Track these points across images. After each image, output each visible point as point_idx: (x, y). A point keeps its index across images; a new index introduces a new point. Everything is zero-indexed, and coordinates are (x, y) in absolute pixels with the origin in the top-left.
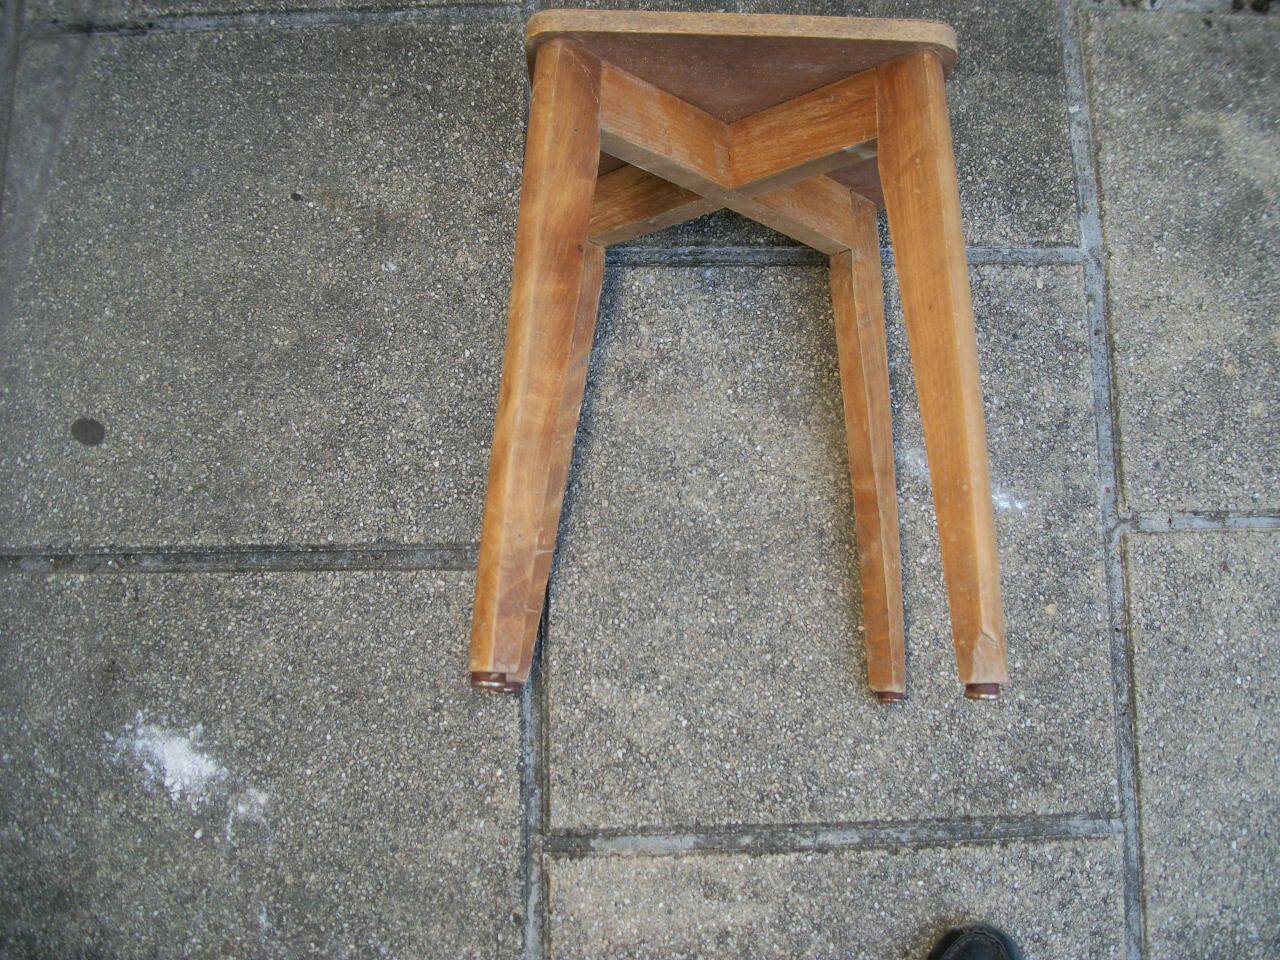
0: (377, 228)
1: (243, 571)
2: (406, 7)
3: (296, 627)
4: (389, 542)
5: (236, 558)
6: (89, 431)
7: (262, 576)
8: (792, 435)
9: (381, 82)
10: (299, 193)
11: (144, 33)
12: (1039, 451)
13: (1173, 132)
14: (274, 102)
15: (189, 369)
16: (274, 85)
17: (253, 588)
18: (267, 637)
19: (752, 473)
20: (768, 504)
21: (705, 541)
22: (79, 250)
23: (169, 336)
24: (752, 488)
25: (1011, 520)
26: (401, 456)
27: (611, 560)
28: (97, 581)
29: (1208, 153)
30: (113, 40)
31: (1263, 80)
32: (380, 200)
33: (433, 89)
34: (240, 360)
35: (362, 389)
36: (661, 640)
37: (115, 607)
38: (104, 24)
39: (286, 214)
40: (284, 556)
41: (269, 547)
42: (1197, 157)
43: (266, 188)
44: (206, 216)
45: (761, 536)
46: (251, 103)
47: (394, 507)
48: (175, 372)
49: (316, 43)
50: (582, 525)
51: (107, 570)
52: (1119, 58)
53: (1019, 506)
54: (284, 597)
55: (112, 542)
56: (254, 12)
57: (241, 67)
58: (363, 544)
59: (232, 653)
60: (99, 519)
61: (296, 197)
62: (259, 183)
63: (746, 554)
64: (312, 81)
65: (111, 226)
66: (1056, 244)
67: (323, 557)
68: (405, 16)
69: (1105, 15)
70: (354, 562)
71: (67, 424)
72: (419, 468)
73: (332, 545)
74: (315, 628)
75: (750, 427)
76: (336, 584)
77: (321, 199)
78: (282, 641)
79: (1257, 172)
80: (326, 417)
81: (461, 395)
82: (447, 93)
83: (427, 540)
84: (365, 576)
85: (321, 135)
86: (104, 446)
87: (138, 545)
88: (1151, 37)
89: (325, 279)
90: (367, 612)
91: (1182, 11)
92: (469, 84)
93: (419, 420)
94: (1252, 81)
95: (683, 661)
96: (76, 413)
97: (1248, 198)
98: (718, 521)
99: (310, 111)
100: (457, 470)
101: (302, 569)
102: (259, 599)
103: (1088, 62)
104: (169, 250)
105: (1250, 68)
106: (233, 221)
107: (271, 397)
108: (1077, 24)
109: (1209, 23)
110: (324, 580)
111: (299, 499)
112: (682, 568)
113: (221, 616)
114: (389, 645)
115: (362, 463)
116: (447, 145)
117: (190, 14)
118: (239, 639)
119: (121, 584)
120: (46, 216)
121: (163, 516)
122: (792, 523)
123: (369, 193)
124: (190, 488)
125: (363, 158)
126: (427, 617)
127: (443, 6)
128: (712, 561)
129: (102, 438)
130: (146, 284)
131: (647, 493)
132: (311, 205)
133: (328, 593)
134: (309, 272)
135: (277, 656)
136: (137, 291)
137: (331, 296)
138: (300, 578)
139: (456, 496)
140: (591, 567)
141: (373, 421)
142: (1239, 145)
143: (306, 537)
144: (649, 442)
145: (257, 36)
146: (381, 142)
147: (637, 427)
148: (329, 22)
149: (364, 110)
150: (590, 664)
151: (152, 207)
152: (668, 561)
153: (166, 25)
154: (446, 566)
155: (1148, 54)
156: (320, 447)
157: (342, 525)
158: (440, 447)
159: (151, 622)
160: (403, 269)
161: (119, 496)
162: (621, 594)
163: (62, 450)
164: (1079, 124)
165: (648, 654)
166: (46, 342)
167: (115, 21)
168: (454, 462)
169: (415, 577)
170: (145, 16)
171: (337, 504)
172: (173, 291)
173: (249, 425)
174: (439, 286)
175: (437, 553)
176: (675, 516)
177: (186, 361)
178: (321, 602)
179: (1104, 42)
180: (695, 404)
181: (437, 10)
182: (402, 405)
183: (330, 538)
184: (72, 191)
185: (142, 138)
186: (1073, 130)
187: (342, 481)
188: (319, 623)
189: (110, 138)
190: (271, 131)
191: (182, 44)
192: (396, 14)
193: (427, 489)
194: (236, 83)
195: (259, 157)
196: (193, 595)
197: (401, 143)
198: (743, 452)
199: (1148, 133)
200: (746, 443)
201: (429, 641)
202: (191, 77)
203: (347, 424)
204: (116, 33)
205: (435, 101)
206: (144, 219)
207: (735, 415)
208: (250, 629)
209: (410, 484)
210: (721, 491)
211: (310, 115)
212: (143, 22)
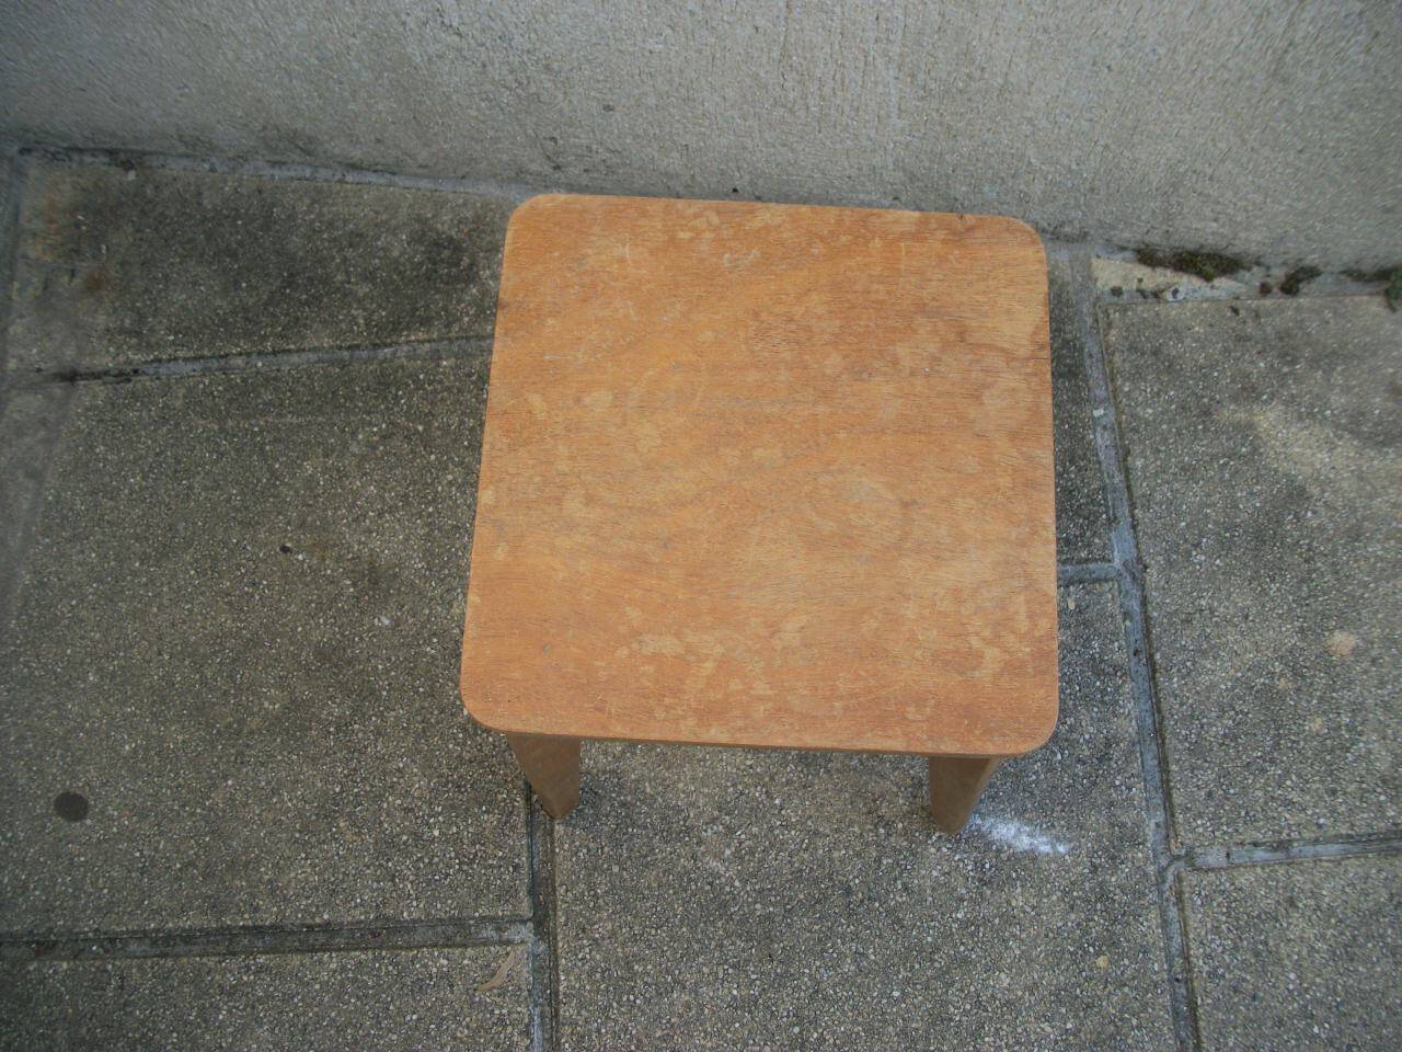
0: (369, 580)
1: (234, 954)
2: (396, 343)
3: (291, 1015)
4: (387, 919)
5: (226, 941)
6: (72, 806)
7: (254, 959)
8: (812, 785)
9: (370, 424)
10: (289, 545)
11: (129, 381)
12: (1080, 787)
13: (1206, 430)
14: (262, 449)
15: (176, 736)
16: (261, 431)
17: (246, 972)
18: (261, 1026)
19: (771, 829)
20: (790, 862)
21: (724, 905)
22: (62, 612)
23: (154, 701)
24: (772, 845)
25: (1053, 866)
26: (399, 826)
27: (624, 931)
28: (81, 969)
29: (1244, 450)
30: (97, 389)
31: (1298, 367)
32: (372, 550)
33: (424, 429)
34: (229, 726)
35: (356, 754)
36: (680, 1016)
37: (100, 997)
38: (88, 371)
39: (275, 569)
40: (277, 937)
41: (261, 927)
42: (1232, 455)
43: (254, 541)
44: (192, 572)
45: (784, 897)
46: (237, 451)
47: (393, 880)
48: (161, 740)
49: (304, 385)
50: (592, 893)
51: (92, 956)
52: (1143, 354)
53: (1061, 849)
54: (277, 982)
55: (96, 926)
56: (240, 354)
57: (228, 413)
58: (362, 922)
59: (224, 1045)
60: (83, 902)
61: (285, 549)
62: (247, 536)
63: (769, 918)
64: (300, 426)
65: (94, 585)
66: (1087, 560)
67: (317, 938)
68: (394, 354)
69: (1126, 310)
70: (352, 941)
71: (49, 798)
72: (417, 836)
73: (328, 923)
74: (311, 1015)
75: (767, 779)
76: (333, 966)
77: (310, 551)
78: (277, 1031)
79: (1298, 467)
80: (319, 785)
81: (460, 756)
82: (439, 433)
83: (428, 914)
84: (363, 956)
85: (310, 483)
86: (88, 822)
87: (124, 929)
88: (1175, 330)
89: (315, 637)
90: (366, 996)
91: (1207, 300)
92: (462, 423)
93: (417, 786)
94: (1286, 370)
95: (704, 1038)
96: (59, 786)
97: (1290, 495)
98: (737, 884)
99: (298, 458)
100: (458, 839)
101: (297, 951)
102: (252, 985)
103: (1110, 362)
104: (155, 610)
105: (1282, 356)
106: (220, 577)
107: (262, 764)
108: (1097, 321)
109: (1235, 311)
110: (320, 962)
111: (293, 875)
112: (700, 937)
113: (211, 1004)
114: (390, 1031)
115: (359, 834)
116: (440, 488)
117: (176, 359)
118: (231, 1030)
119: (106, 971)
120: (28, 577)
121: (149, 896)
122: (816, 881)
123: (360, 543)
124: (178, 866)
125: (354, 505)
126: (430, 999)
127: (434, 341)
128: (732, 927)
129: (85, 814)
130: (131, 647)
131: (659, 856)
132: (300, 557)
133: (325, 976)
134: (300, 629)
135: (271, 1047)
136: (121, 654)
137: (322, 655)
138: (295, 960)
139: (457, 867)
140: (603, 939)
141: (368, 789)
142: (1276, 438)
143: (300, 916)
144: (660, 800)
145: (244, 380)
146: (372, 488)
147: (647, 784)
148: (318, 362)
149: (354, 455)
150: (605, 1045)
151: (137, 564)
152: (684, 929)
153: (151, 371)
154: (449, 943)
155: (1174, 348)
156: (314, 818)
157: (338, 902)
158: (440, 814)
159: (138, 1012)
160: (397, 623)
161: (104, 876)
162: (636, 967)
163: (44, 827)
164: (1105, 428)
165: (665, 1032)
166: (28, 711)
167: (100, 368)
168: (455, 829)
169: (415, 957)
170: (130, 362)
171: (333, 879)
172: (160, 654)
173: (239, 796)
174: (435, 640)
175: (439, 929)
176: (690, 880)
177: (173, 728)
178: (317, 987)
179: (1127, 338)
180: (708, 757)
181: (427, 345)
182: (399, 770)
183: (326, 917)
184: (55, 549)
185: (126, 491)
186: (1098, 435)
187: (338, 854)
188: (316, 1009)
189: (94, 493)
190: (259, 481)
191: (166, 390)
192: (386, 350)
193: (427, 861)
194: (222, 430)
195: (246, 508)
196: (182, 982)
197: (393, 488)
198: (761, 806)
199: (1179, 433)
200: (764, 796)
201: (432, 1026)
202: (177, 425)
203: (342, 792)
204: (100, 381)
205: (427, 442)
206: (129, 578)
207: (751, 767)
208: (241, 1017)
209: (409, 855)
210: (738, 850)
211: (298, 462)
212: (129, 369)
